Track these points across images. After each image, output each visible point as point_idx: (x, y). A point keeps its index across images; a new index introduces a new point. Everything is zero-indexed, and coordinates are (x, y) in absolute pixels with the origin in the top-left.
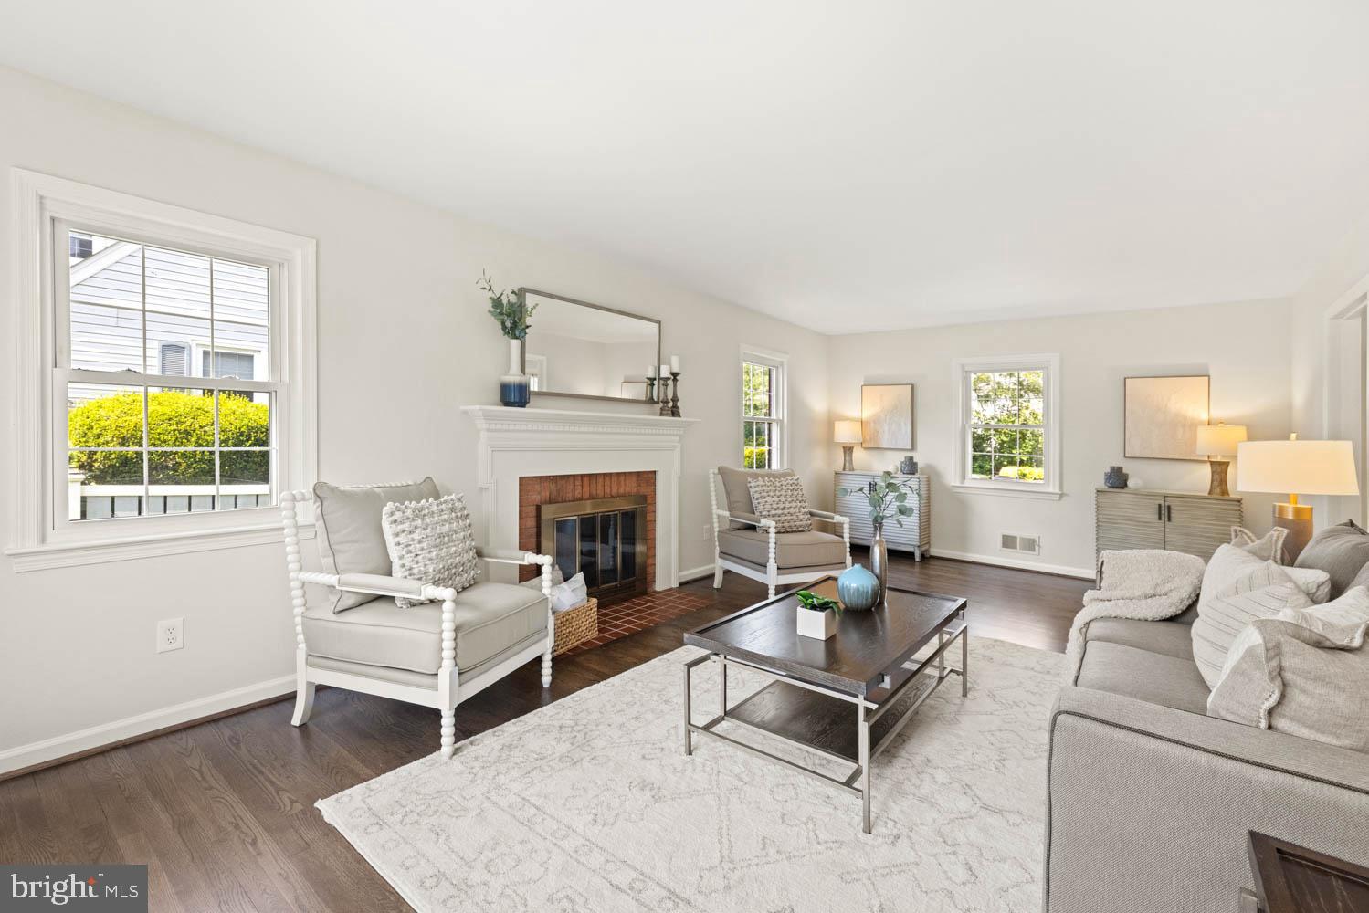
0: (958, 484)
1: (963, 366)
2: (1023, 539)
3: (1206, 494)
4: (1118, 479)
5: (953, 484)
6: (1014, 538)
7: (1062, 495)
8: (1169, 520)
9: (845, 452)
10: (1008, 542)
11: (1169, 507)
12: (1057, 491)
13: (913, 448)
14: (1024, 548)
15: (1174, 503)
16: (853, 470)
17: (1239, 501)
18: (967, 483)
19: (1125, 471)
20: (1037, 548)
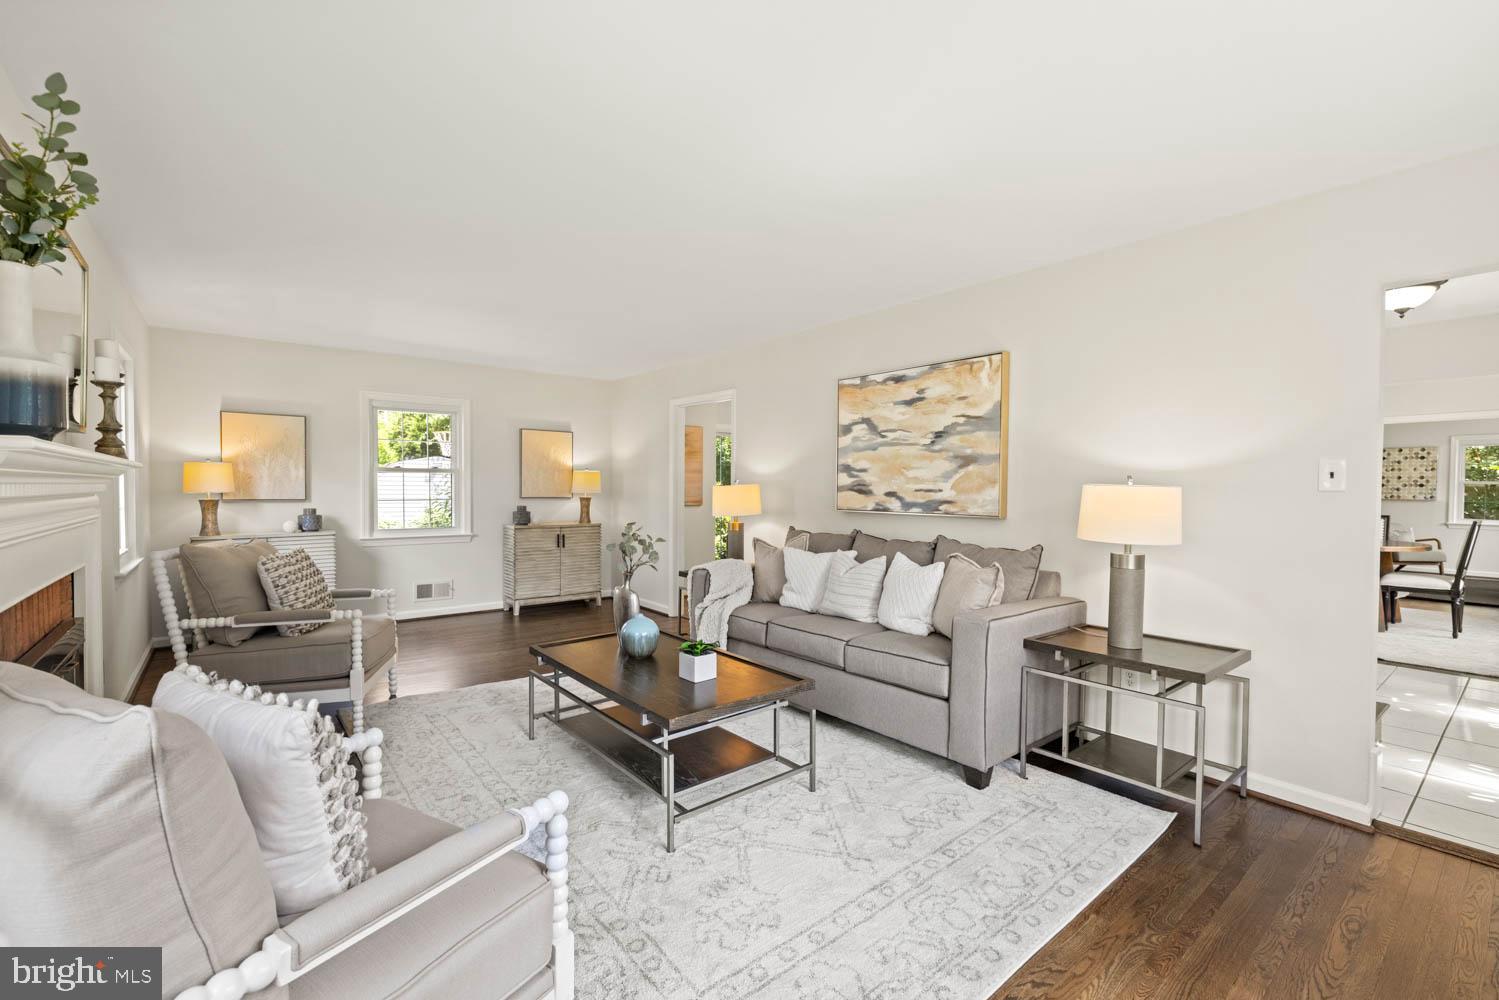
0: (367, 537)
1: (371, 401)
2: (439, 585)
3: (577, 523)
4: (523, 518)
5: (361, 538)
6: (429, 587)
7: (473, 537)
8: (564, 546)
9: (203, 510)
10: (424, 592)
11: (564, 536)
12: (469, 533)
13: (307, 498)
14: (440, 595)
15: (566, 532)
16: (218, 534)
17: (599, 526)
18: (376, 535)
19: (528, 510)
20: (451, 591)
